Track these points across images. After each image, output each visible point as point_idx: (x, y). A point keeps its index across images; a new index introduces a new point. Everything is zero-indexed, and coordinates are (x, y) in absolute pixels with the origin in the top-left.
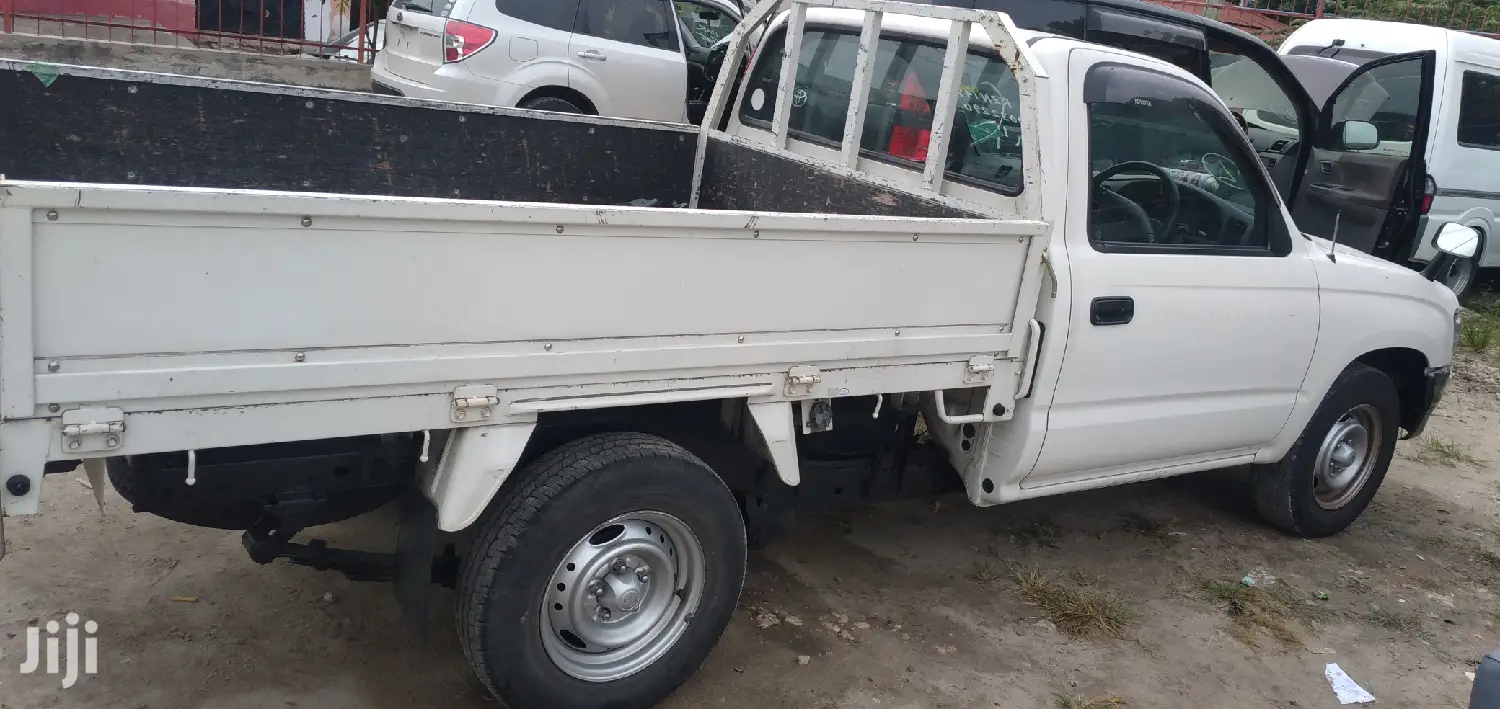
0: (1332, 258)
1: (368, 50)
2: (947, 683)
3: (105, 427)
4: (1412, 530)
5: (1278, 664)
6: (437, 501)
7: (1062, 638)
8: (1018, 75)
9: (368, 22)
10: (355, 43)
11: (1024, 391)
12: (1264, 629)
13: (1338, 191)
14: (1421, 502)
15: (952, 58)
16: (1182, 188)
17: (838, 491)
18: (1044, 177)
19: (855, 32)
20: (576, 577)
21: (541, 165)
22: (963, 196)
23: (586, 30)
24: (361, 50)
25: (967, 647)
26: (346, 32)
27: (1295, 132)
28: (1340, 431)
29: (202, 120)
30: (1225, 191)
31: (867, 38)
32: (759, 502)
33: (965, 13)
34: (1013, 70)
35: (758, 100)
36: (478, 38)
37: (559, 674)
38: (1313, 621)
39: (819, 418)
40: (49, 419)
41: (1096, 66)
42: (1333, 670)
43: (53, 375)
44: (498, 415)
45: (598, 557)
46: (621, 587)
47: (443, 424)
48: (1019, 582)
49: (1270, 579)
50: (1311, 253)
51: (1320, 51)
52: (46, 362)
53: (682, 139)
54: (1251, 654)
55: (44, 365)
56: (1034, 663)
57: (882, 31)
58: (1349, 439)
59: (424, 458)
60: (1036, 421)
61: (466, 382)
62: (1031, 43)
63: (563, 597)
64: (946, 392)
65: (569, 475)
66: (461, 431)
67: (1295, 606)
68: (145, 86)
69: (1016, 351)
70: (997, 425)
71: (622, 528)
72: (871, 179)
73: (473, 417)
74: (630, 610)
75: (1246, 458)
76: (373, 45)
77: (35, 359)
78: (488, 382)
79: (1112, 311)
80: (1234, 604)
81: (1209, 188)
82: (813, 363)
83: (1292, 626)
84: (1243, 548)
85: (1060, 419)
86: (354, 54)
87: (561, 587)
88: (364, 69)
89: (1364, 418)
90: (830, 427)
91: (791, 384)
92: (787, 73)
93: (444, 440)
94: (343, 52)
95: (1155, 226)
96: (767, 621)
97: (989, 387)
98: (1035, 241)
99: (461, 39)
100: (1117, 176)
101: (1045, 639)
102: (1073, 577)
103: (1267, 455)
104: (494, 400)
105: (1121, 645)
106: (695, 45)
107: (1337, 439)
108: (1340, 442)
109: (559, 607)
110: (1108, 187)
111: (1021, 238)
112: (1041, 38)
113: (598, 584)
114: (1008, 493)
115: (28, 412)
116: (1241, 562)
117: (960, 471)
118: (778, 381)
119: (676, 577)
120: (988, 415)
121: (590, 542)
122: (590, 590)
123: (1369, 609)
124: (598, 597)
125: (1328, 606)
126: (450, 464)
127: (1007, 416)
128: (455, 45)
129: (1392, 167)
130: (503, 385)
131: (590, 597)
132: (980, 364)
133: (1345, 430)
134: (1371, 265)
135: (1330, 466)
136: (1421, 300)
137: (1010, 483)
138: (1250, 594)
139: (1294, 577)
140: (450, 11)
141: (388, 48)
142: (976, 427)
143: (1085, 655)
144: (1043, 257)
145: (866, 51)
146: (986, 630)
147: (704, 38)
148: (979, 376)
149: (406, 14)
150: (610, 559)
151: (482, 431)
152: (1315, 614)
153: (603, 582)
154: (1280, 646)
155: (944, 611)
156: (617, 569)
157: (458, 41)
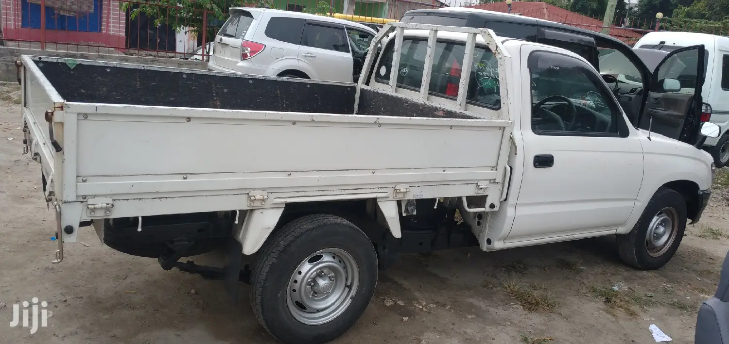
0: (649, 138)
1: (206, 55)
2: (471, 330)
3: (105, 205)
4: (696, 267)
5: (627, 325)
6: (242, 242)
7: (526, 312)
8: (498, 56)
9: (206, 42)
10: (200, 52)
11: (504, 197)
12: (621, 309)
13: (661, 111)
14: (701, 255)
15: (468, 49)
16: (577, 107)
17: (421, 244)
18: (510, 101)
19: (425, 39)
20: (302, 277)
21: (286, 101)
22: (475, 110)
23: (306, 44)
24: (203, 55)
25: (480, 315)
26: (196, 48)
27: (641, 84)
28: (657, 220)
29: (138, 83)
30: (598, 109)
31: (431, 42)
32: (384, 248)
33: (474, 30)
34: (495, 54)
35: (383, 71)
36: (256, 48)
37: (294, 320)
38: (645, 306)
39: (410, 209)
40: (82, 202)
41: (533, 52)
42: (653, 328)
43: (85, 183)
44: (268, 204)
45: (312, 268)
46: (322, 283)
47: (245, 208)
48: (506, 288)
49: (625, 288)
50: (639, 136)
51: (654, 47)
52: (81, 178)
53: (349, 89)
54: (614, 320)
55: (80, 179)
56: (512, 323)
57: (438, 39)
58: (663, 223)
59: (237, 222)
60: (510, 211)
61: (254, 189)
62: (503, 42)
63: (296, 287)
64: (467, 197)
65: (299, 231)
66: (252, 211)
67: (637, 300)
68: (114, 68)
69: (499, 179)
70: (492, 212)
71: (322, 256)
72: (433, 105)
73: (257, 204)
74: (326, 293)
75: (613, 231)
76: (208, 53)
77: (78, 176)
78: (264, 189)
79: (544, 161)
80: (607, 298)
81: (591, 107)
82: (406, 183)
83: (635, 308)
84: (613, 274)
85: (521, 211)
86: (200, 58)
87: (296, 282)
88: (204, 64)
89: (668, 213)
90: (415, 213)
91: (396, 193)
92: (396, 59)
93: (245, 214)
94: (195, 57)
95: (565, 124)
96: (389, 303)
97: (488, 195)
98: (507, 129)
99: (249, 49)
100: (547, 103)
101: (517, 312)
102: (531, 286)
103: (622, 230)
104: (266, 197)
105: (554, 316)
106: (357, 49)
107: (656, 224)
108: (658, 224)
109: (294, 291)
110: (545, 108)
111: (500, 128)
112: (508, 40)
113: (312, 281)
114: (498, 245)
115: (74, 199)
116: (612, 281)
117: (476, 235)
118: (390, 191)
119: (347, 279)
120: (487, 209)
121: (308, 262)
122: (309, 284)
123: (672, 301)
124: (312, 287)
125: (653, 300)
126: (248, 225)
127: (496, 209)
128: (246, 51)
129: (687, 99)
130: (271, 190)
131: (308, 287)
132: (483, 185)
133: (661, 219)
134: (668, 142)
135: (654, 236)
136: (696, 159)
137: (499, 240)
138: (616, 294)
139: (636, 287)
140: (244, 36)
141: (215, 55)
142: (483, 215)
143: (536, 320)
144: (510, 136)
145: (430, 48)
146: (490, 308)
147: (361, 46)
148: (482, 190)
149: (224, 38)
150: (318, 269)
151: (261, 210)
152: (646, 303)
153: (314, 280)
154: (628, 317)
155: (471, 300)
156: (320, 275)
157: (247, 50)
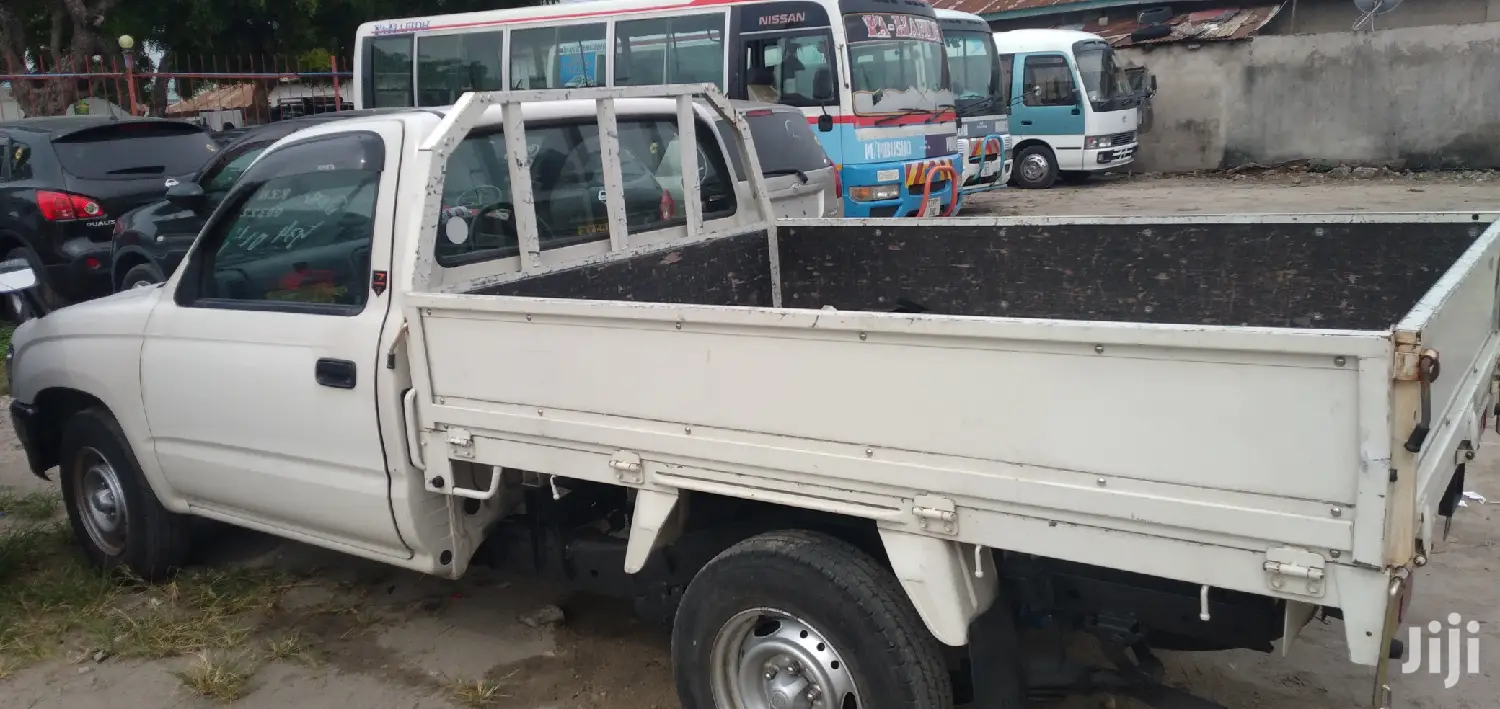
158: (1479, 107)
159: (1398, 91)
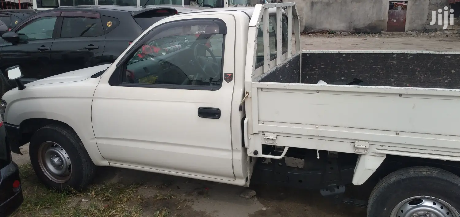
158: (375, 15)
159: (353, 10)
